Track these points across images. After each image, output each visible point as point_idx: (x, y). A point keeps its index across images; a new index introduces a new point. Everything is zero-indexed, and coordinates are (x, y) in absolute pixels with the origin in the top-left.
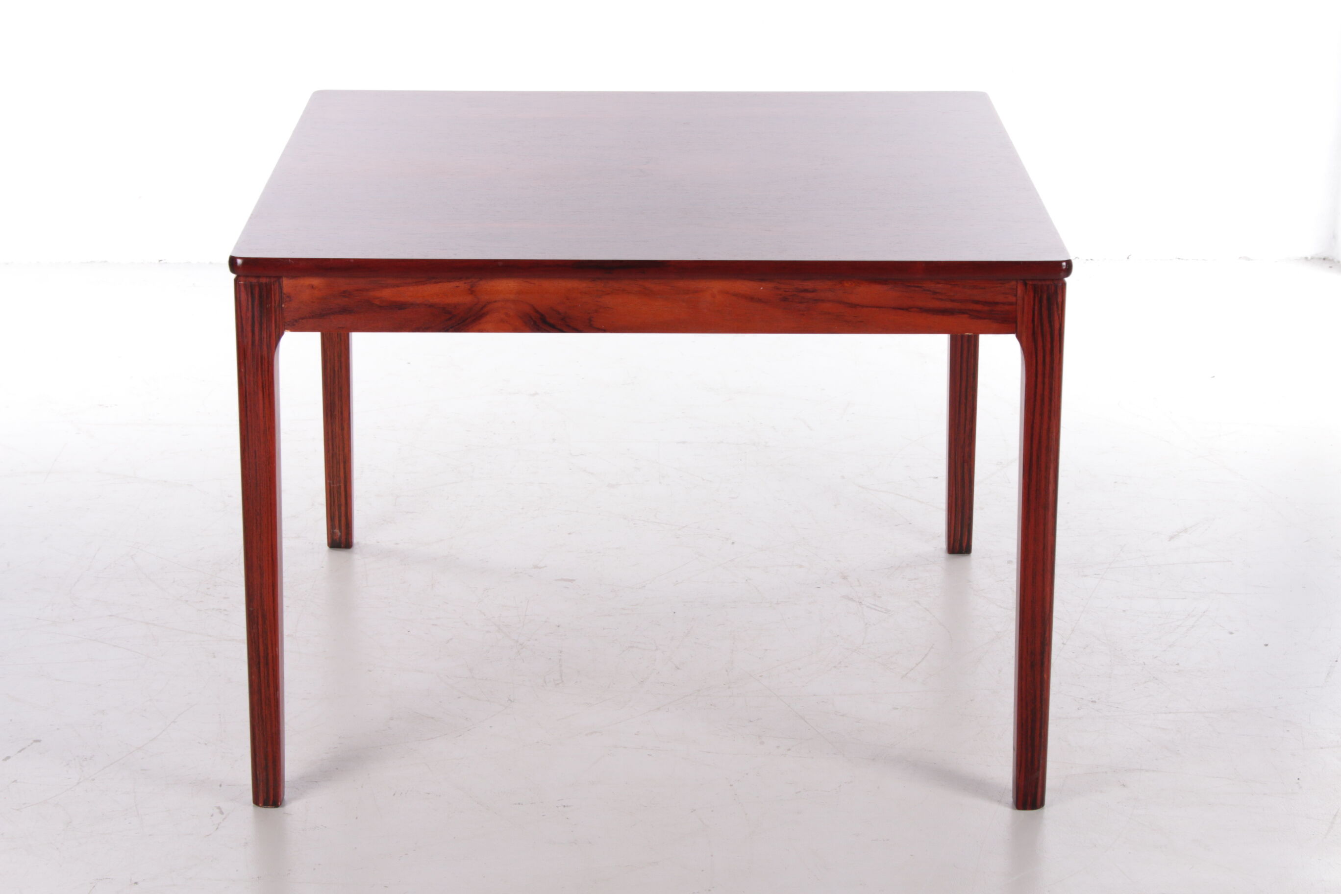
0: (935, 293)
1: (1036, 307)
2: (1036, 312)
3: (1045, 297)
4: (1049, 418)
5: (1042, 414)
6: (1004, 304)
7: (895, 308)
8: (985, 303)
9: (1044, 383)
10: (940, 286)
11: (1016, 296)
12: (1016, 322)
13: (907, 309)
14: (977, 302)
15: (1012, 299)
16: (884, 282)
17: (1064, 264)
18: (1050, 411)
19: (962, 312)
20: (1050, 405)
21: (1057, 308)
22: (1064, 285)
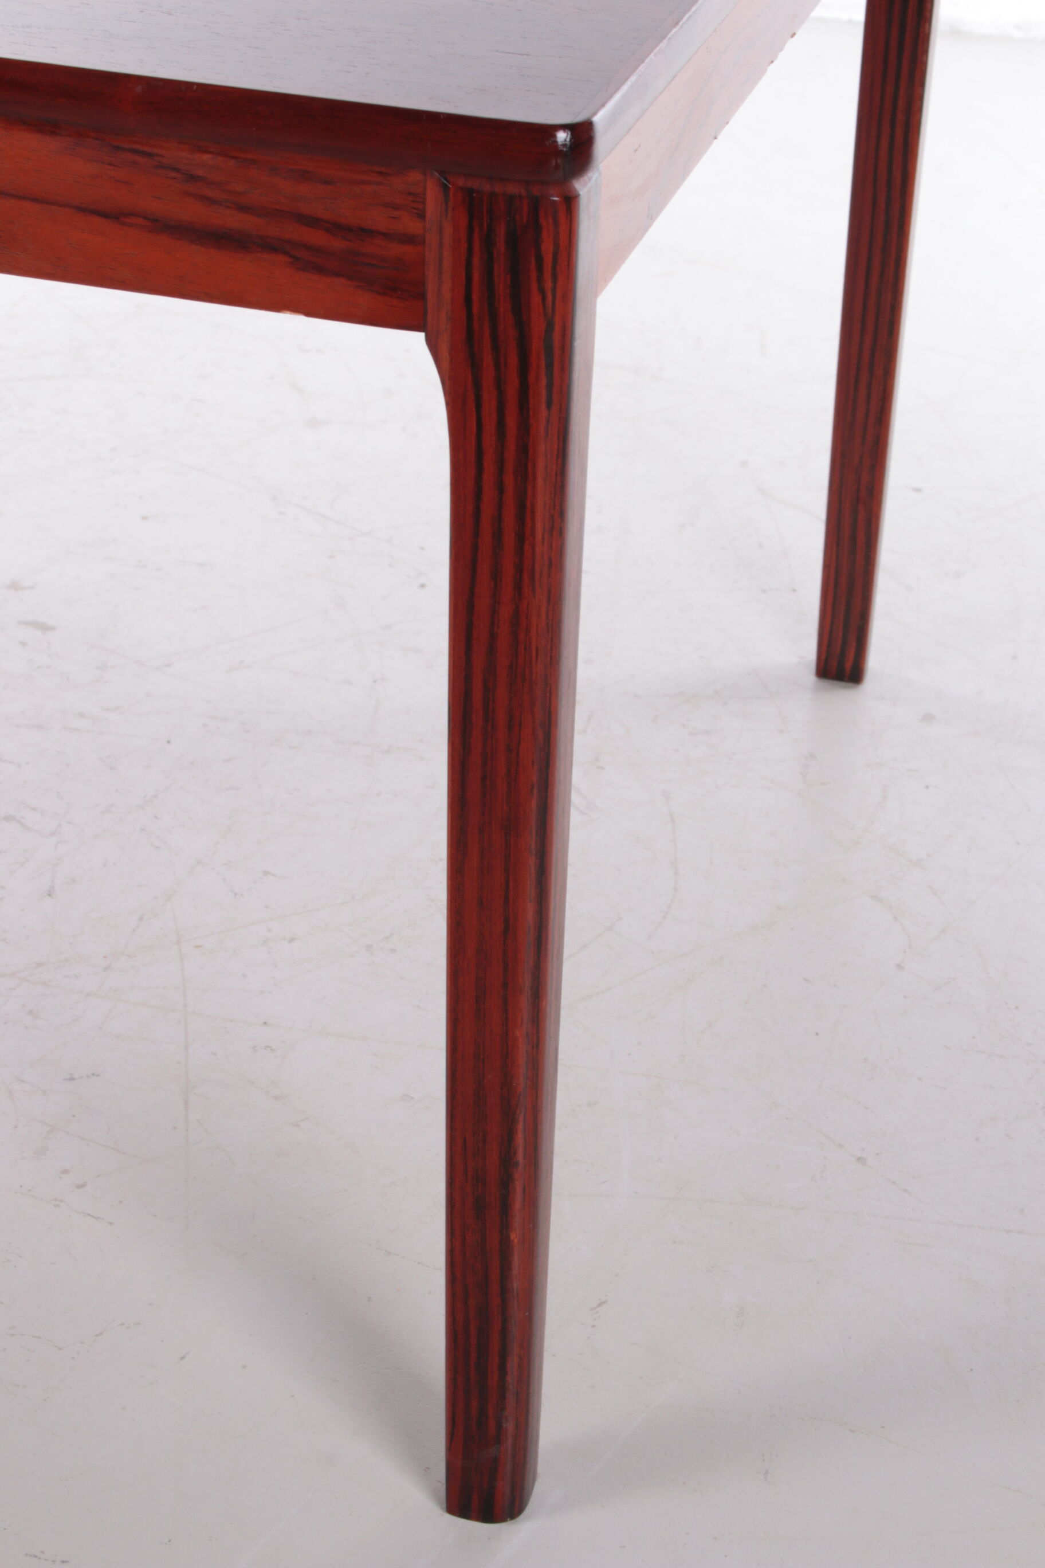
0: (193, 178)
1: (476, 261)
2: (476, 276)
3: (501, 231)
4: (518, 587)
5: (496, 575)
6: (386, 235)
7: (82, 210)
8: (336, 228)
9: (501, 489)
10: (206, 157)
11: (421, 215)
12: (422, 296)
13: (116, 216)
14: (312, 222)
15: (409, 225)
16: (48, 128)
17: (562, 136)
18: (519, 569)
19: (271, 246)
20: (520, 550)
21: (540, 269)
22: (570, 201)
